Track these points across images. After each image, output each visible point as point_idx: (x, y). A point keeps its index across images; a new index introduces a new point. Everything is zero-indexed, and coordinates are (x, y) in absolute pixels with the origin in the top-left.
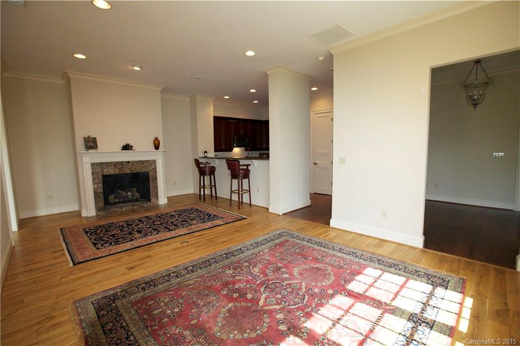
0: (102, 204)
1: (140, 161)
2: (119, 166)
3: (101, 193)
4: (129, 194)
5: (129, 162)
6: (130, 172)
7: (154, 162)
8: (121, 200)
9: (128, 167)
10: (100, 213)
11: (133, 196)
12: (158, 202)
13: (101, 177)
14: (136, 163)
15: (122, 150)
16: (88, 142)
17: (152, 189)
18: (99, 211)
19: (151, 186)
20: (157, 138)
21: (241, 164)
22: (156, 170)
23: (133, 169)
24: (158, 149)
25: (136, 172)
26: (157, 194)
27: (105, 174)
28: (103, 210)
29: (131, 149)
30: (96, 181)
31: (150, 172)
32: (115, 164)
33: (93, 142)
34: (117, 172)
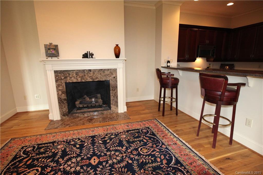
0: (65, 109)
1: (101, 70)
2: (81, 74)
3: (65, 100)
4: (93, 100)
5: (90, 70)
6: (91, 80)
7: (115, 70)
8: (85, 106)
9: (90, 75)
10: (64, 117)
11: (96, 102)
12: (118, 110)
13: (64, 84)
14: (97, 72)
15: (83, 58)
16: (49, 49)
17: (112, 98)
18: (64, 115)
19: (111, 94)
20: (118, 45)
21: (229, 82)
22: (117, 79)
23: (94, 78)
24: (119, 58)
25: (97, 80)
26: (117, 102)
27: (67, 82)
28: (67, 115)
29: (92, 57)
30: (60, 88)
31: (110, 80)
32: (78, 72)
33: (55, 49)
34: (79, 80)
